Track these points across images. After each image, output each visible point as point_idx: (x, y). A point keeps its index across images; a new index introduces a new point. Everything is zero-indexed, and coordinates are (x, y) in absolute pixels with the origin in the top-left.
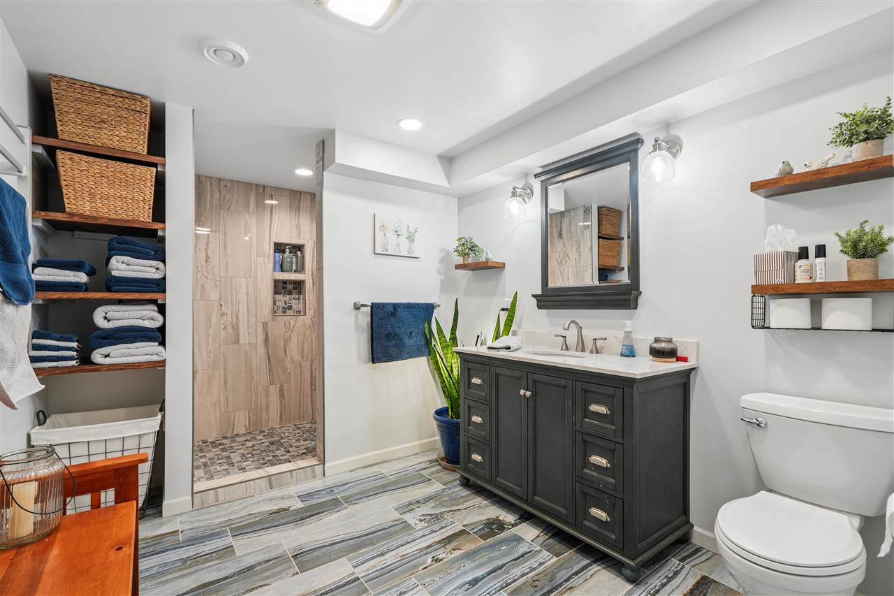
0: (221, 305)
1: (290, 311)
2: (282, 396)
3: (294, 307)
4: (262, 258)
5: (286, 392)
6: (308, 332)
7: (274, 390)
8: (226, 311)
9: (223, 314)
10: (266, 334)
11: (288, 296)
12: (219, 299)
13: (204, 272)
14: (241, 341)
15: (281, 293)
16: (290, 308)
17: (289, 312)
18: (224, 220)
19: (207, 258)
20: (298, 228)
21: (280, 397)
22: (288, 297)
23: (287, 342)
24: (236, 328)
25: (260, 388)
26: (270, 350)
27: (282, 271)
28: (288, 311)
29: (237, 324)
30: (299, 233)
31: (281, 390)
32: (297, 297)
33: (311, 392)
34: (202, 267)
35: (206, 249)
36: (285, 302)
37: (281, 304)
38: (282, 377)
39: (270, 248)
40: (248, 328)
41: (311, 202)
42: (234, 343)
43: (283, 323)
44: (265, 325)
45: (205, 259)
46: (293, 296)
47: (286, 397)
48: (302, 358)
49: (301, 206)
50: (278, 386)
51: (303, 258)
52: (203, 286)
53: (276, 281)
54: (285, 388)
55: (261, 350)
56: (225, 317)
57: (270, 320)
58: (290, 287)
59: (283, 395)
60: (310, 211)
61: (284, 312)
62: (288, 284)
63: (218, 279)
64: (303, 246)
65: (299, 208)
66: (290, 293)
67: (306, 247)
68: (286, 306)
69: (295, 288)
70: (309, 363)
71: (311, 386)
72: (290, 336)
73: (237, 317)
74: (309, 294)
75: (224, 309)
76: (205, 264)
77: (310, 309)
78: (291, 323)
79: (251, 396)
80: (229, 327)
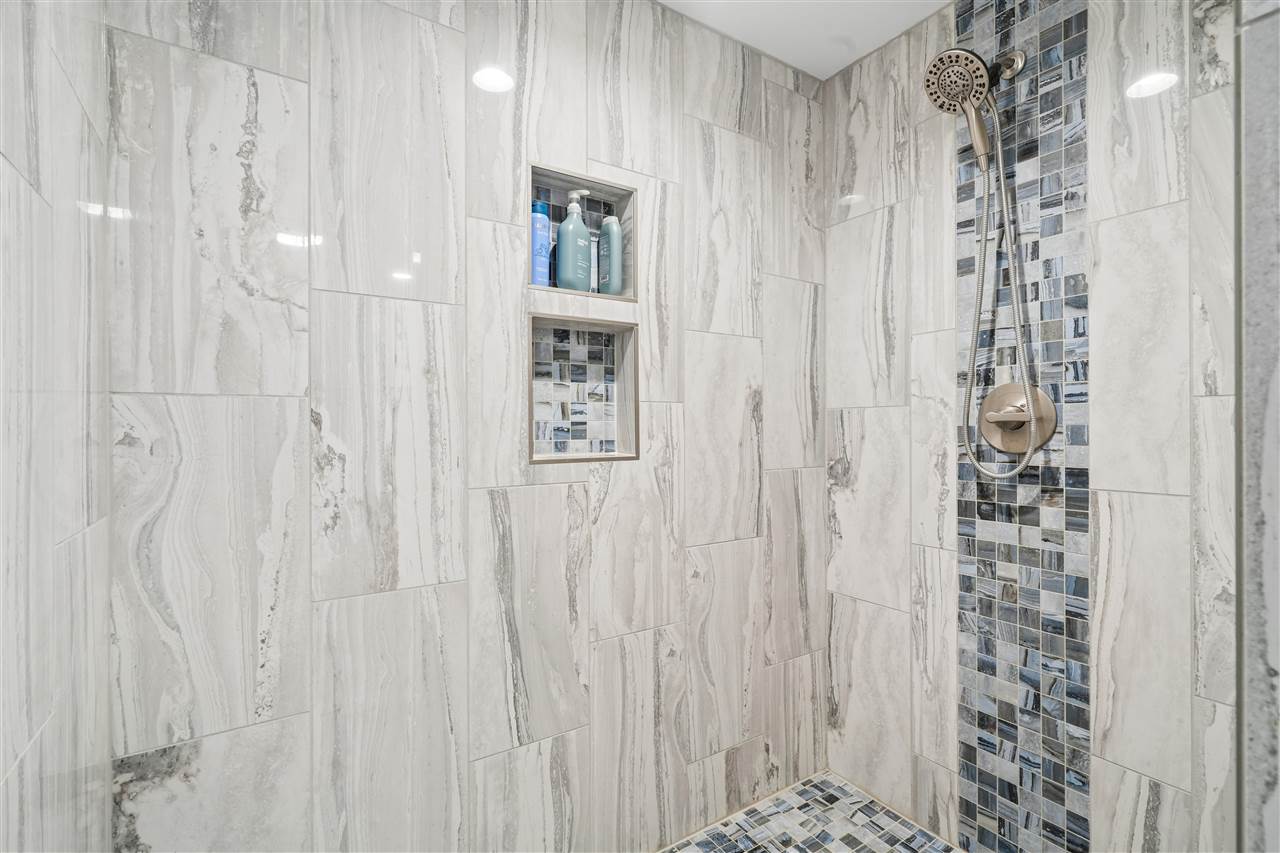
0: (317, 421)
1: (579, 443)
2: (561, 780)
3: (595, 428)
4: (487, 226)
5: (573, 762)
6: (647, 522)
7: (533, 763)
8: (339, 448)
9: (325, 461)
10: (504, 539)
11: (573, 386)
12: (308, 392)
13: (236, 260)
14: (406, 579)
15: (548, 374)
16: (579, 431)
17: (577, 448)
18: (327, 28)
19: (247, 192)
20: (615, 124)
21: (555, 784)
22: (571, 391)
23: (576, 564)
24: (381, 518)
25: (479, 765)
26: (518, 605)
27: (555, 285)
28: (572, 443)
29: (388, 506)
30: (617, 145)
31: (559, 761)
32: (601, 389)
33: (657, 743)
34: (225, 234)
35: (247, 151)
36: (563, 406)
37: (549, 416)
38: (563, 706)
39: (516, 193)
40: (435, 516)
41: (655, 37)
42: (376, 589)
43: (564, 488)
44: (498, 498)
45: (237, 197)
46: (588, 386)
47: (575, 781)
48: (629, 621)
49: (624, 44)
50: (547, 745)
51: (627, 239)
52: (228, 325)
53: (538, 324)
54: (573, 748)
55: (486, 606)
56: (333, 475)
57: (518, 480)
58: (579, 351)
59: (565, 777)
60: (653, 70)
61: (560, 447)
62: (573, 338)
63: (302, 298)
64: (627, 195)
65: (617, 48)
66: (579, 373)
67: (639, 197)
68: (566, 424)
69: (594, 357)
70: (650, 634)
71: (657, 724)
72: (589, 541)
73: (388, 473)
74: (648, 378)
75: (329, 438)
76: (238, 220)
77: (651, 437)
78: (592, 494)
79: (447, 807)
80: (354, 518)
